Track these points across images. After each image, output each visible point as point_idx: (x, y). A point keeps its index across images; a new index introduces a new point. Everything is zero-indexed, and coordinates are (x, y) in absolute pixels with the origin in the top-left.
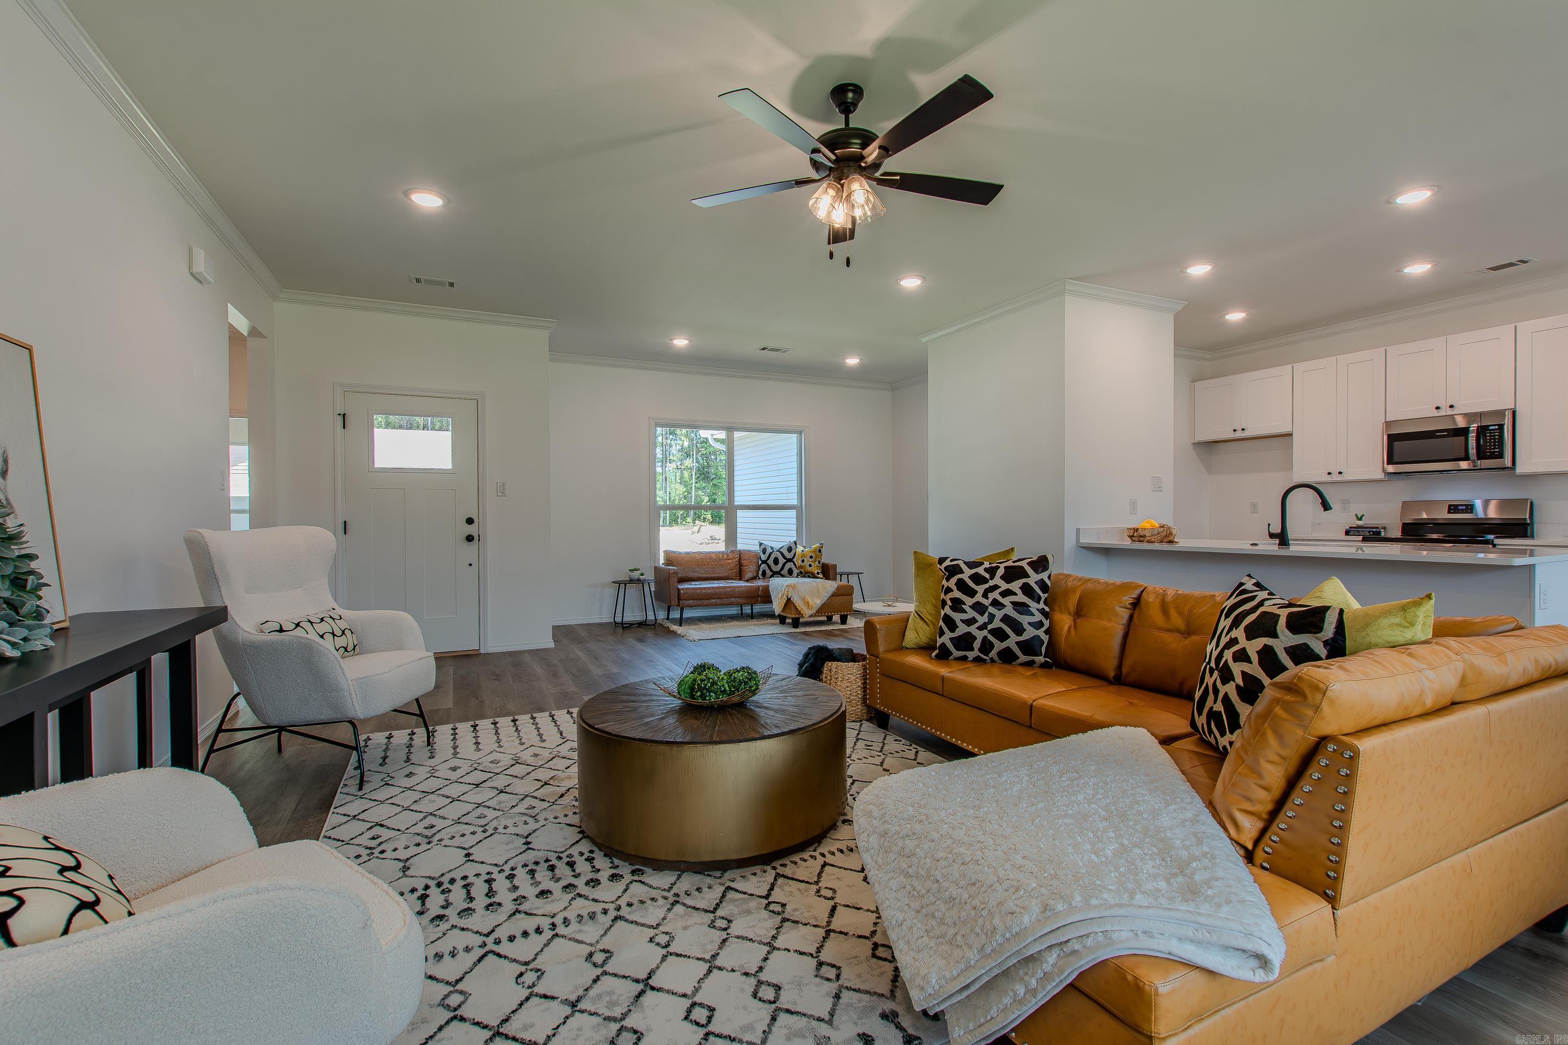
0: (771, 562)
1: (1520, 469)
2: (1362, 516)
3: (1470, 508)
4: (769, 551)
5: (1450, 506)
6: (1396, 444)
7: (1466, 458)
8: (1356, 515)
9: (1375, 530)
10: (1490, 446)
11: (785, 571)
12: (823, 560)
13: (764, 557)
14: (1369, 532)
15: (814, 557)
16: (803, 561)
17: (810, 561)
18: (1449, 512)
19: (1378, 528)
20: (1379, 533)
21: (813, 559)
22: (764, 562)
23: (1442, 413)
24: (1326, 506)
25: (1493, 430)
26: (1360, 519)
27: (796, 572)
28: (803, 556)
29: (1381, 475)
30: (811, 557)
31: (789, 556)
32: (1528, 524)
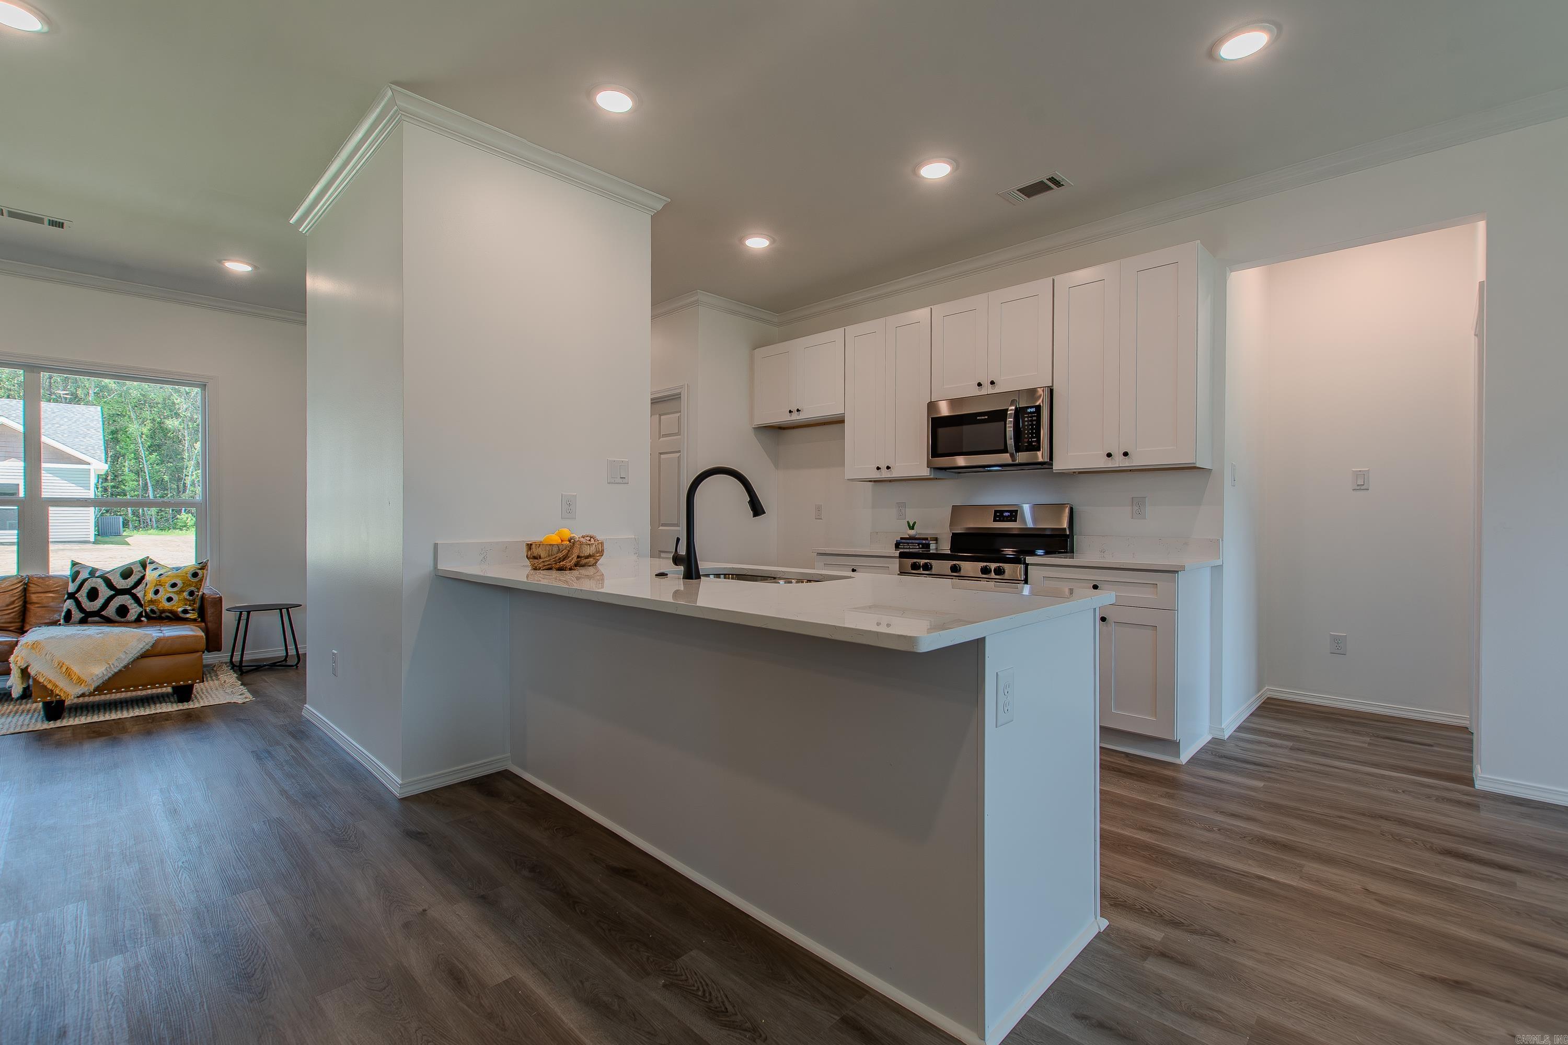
0: (82, 596)
1: (1058, 466)
2: (915, 523)
3: (1013, 515)
4: (84, 575)
5: (996, 512)
6: (941, 431)
7: (1005, 450)
8: (908, 522)
9: (924, 542)
10: (1028, 434)
11: (111, 611)
12: (208, 589)
13: (72, 588)
14: (919, 544)
15: (180, 585)
16: (157, 592)
17: (171, 593)
18: (995, 521)
19: (926, 539)
20: (927, 546)
21: (175, 589)
22: (72, 596)
23: (983, 392)
24: (757, 509)
25: (1031, 413)
26: (912, 528)
27: (134, 610)
28: (159, 583)
29: (925, 472)
30: (174, 585)
31: (121, 584)
32: (1067, 536)
